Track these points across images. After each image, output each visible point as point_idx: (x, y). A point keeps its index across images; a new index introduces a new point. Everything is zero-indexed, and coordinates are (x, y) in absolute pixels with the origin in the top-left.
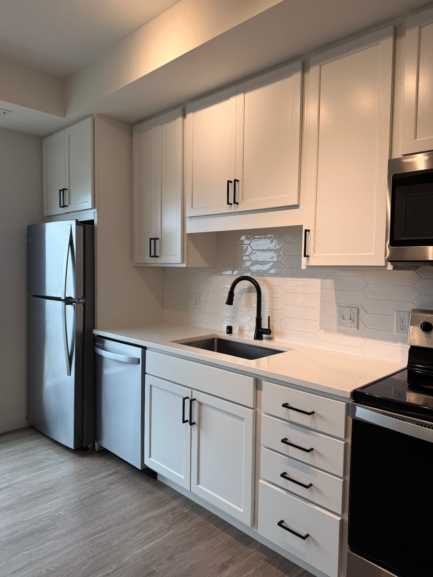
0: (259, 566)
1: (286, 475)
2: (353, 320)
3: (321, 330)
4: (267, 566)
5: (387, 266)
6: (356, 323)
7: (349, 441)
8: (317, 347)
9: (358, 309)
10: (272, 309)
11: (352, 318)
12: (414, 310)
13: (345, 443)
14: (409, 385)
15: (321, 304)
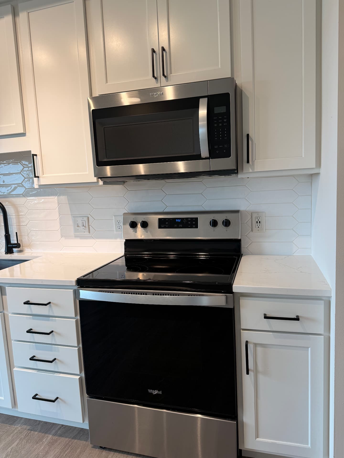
0: (23, 436)
1: (34, 358)
2: (85, 227)
3: (62, 238)
4: (30, 434)
5: (99, 182)
6: (87, 228)
7: (79, 317)
8: (61, 252)
9: (88, 218)
10: (19, 226)
11: (84, 225)
12: (124, 214)
13: (76, 320)
14: (127, 268)
15: (59, 216)
